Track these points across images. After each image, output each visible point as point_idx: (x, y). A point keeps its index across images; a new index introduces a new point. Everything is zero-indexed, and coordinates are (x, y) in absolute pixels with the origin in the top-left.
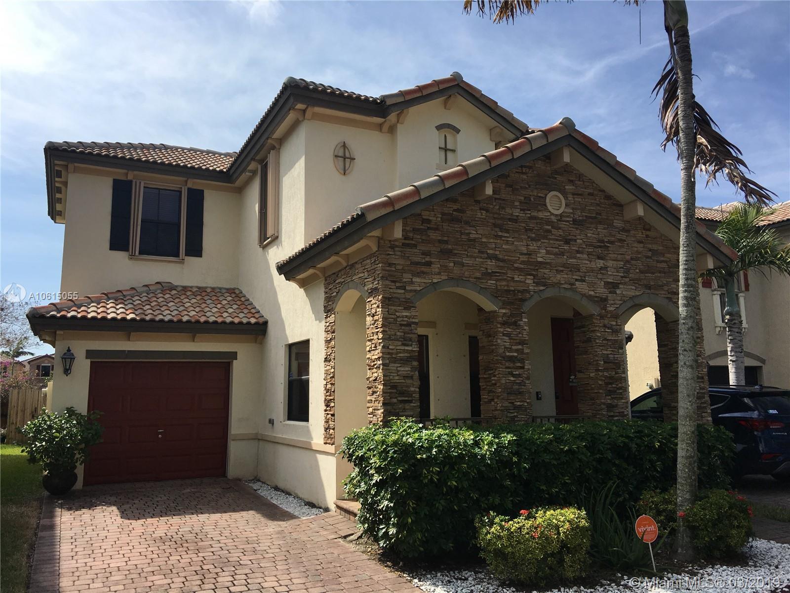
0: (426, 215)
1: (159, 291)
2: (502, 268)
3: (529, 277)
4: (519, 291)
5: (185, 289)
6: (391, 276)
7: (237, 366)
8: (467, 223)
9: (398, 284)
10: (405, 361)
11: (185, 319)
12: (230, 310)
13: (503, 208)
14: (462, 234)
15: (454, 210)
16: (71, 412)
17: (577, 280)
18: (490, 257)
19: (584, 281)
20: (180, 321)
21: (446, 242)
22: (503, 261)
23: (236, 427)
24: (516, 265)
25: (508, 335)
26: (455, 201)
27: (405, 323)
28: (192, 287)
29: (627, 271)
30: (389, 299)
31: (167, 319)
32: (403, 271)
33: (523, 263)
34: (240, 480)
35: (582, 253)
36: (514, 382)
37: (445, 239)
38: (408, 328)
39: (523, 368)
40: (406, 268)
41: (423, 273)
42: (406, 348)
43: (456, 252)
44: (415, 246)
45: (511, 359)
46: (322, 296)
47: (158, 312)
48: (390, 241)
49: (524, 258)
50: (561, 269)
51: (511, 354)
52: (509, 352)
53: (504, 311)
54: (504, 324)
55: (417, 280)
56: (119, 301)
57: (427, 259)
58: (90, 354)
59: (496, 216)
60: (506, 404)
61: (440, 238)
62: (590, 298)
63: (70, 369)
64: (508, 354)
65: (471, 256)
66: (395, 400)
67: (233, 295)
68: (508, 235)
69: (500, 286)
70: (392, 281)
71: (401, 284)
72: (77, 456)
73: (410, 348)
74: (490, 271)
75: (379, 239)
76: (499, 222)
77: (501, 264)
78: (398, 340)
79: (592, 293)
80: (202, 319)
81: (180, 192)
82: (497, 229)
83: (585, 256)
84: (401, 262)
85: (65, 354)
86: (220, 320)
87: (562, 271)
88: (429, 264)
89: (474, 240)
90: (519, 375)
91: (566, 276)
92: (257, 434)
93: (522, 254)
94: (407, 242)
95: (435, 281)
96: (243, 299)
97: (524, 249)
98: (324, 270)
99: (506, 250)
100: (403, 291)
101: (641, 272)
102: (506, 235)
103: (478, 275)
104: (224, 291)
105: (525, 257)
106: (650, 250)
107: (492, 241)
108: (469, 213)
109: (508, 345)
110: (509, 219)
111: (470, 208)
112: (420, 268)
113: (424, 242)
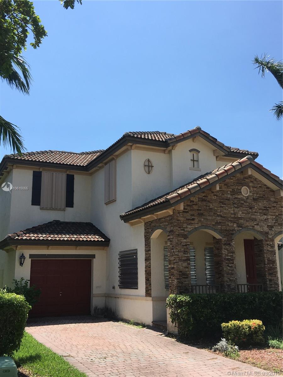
0: (192, 199)
2: (223, 220)
3: (235, 224)
4: (231, 230)
7: (95, 261)
8: (209, 201)
9: (181, 229)
10: (184, 261)
13: (224, 194)
14: (207, 206)
15: (203, 196)
17: (255, 225)
18: (218, 216)
19: (258, 225)
20: (72, 240)
21: (200, 210)
22: (224, 217)
23: (95, 291)
24: (229, 219)
25: (227, 249)
26: (204, 192)
27: (185, 245)
29: (277, 220)
31: (65, 239)
32: (183, 223)
33: (232, 218)
35: (257, 213)
36: (230, 270)
37: (200, 208)
38: (186, 247)
39: (233, 263)
40: (185, 222)
42: (185, 255)
43: (205, 214)
44: (188, 212)
45: (228, 260)
46: (143, 231)
48: (178, 210)
50: (248, 220)
51: (228, 257)
52: (227, 256)
53: (225, 239)
54: (225, 244)
55: (189, 226)
57: (193, 218)
58: (31, 256)
59: (220, 198)
61: (197, 208)
62: (261, 232)
63: (23, 263)
64: (226, 257)
65: (211, 216)
66: (181, 277)
69: (223, 228)
70: (179, 227)
71: (183, 228)
73: (187, 255)
74: (218, 222)
75: (174, 210)
76: (222, 201)
78: (182, 252)
79: (262, 230)
80: (81, 239)
82: (221, 204)
83: (259, 214)
84: (183, 219)
85: (22, 256)
86: (89, 240)
87: (249, 221)
88: (193, 219)
89: (211, 209)
90: (231, 267)
91: (250, 223)
93: (232, 214)
94: (184, 210)
95: (196, 227)
97: (232, 212)
98: (145, 220)
99: (225, 213)
100: (183, 231)
102: (225, 206)
103: (214, 223)
104: (84, 224)
105: (233, 215)
107: (219, 209)
108: (209, 197)
109: (226, 253)
110: (226, 199)
111: (210, 195)
112: (190, 222)
113: (191, 210)
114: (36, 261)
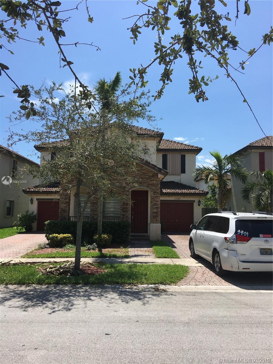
58: (37, 199)
63: (32, 203)
85: (31, 199)
114: (40, 202)
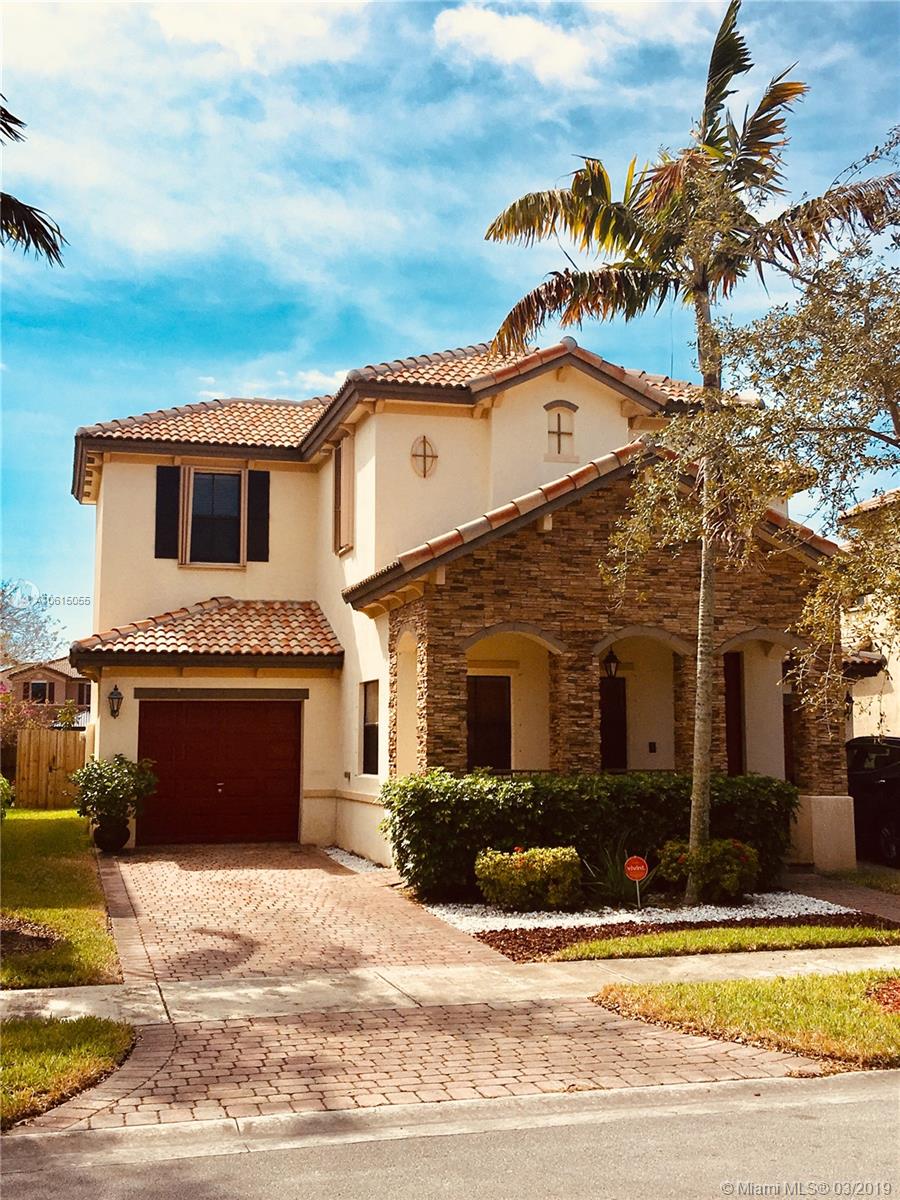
0: (478, 555)
1: (215, 611)
2: (567, 607)
3: (602, 616)
4: (589, 632)
5: (248, 604)
6: (438, 622)
7: (309, 707)
8: (528, 560)
9: (445, 631)
10: (452, 711)
11: (244, 650)
12: (300, 636)
13: (573, 539)
14: (521, 572)
15: (512, 547)
16: (121, 759)
17: (665, 617)
18: (555, 596)
19: (675, 617)
20: (238, 653)
21: (502, 582)
22: (570, 599)
23: (309, 782)
24: (585, 603)
25: (574, 681)
26: (512, 536)
27: (452, 671)
28: (255, 602)
29: (735, 603)
30: (435, 646)
31: (223, 651)
32: (451, 616)
33: (595, 600)
34: (315, 846)
35: (674, 584)
36: (579, 733)
37: (501, 579)
38: (455, 676)
39: (591, 717)
40: (455, 613)
41: (474, 617)
42: (454, 697)
43: (512, 592)
44: (465, 589)
45: (577, 708)
46: (388, 633)
47: (213, 641)
48: (437, 586)
49: (599, 595)
50: (645, 604)
51: (577, 702)
52: (574, 700)
53: (569, 655)
54: (570, 668)
55: (466, 625)
56: (169, 628)
57: (479, 603)
58: (138, 692)
59: (564, 549)
60: (569, 755)
61: (494, 578)
62: (681, 636)
63: (117, 710)
64: (573, 702)
65: (532, 597)
66: (439, 751)
67: (308, 613)
68: (578, 570)
69: (566, 627)
70: (439, 628)
71: (449, 631)
72: (130, 809)
73: (458, 697)
74: (554, 611)
75: (426, 583)
76: (566, 556)
77: (567, 603)
78: (444, 689)
79: (686, 631)
80: (265, 650)
81: (240, 476)
82: (565, 564)
83: (679, 588)
84: (448, 607)
85: (112, 693)
86: (285, 651)
87: (646, 607)
88: (481, 607)
89: (536, 578)
90: (586, 725)
91: (651, 613)
92: (335, 791)
93: (595, 590)
94: (455, 585)
95: (487, 625)
96: (319, 619)
97: (597, 585)
98: (388, 604)
99: (574, 588)
100: (451, 638)
101: (756, 602)
102: (574, 569)
103: (540, 617)
104: (296, 606)
106: (770, 576)
107: (557, 577)
108: (530, 548)
109: (573, 692)
110: (581, 552)
111: (531, 542)
112: (469, 613)
113: (476, 583)
